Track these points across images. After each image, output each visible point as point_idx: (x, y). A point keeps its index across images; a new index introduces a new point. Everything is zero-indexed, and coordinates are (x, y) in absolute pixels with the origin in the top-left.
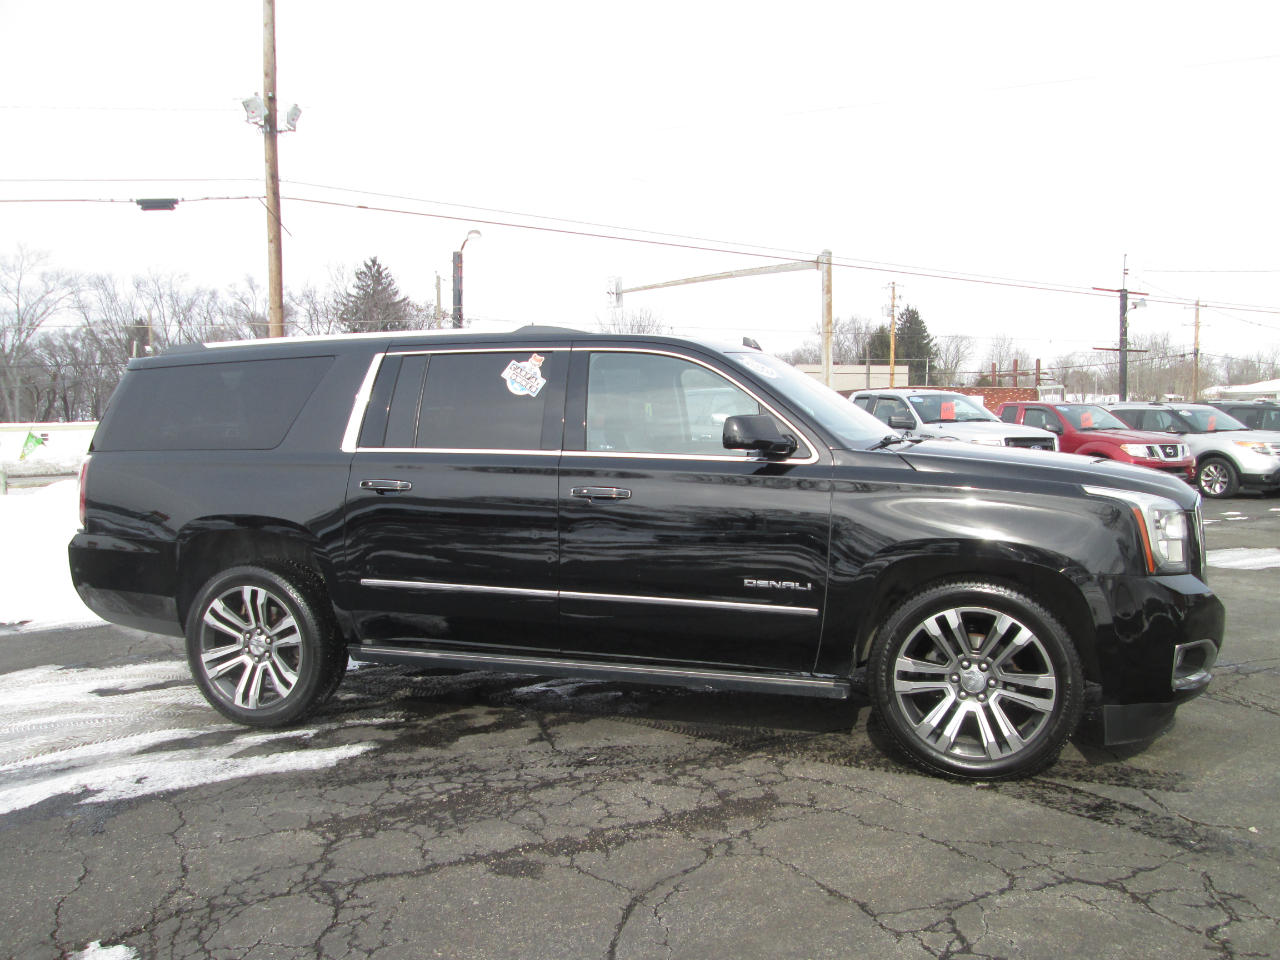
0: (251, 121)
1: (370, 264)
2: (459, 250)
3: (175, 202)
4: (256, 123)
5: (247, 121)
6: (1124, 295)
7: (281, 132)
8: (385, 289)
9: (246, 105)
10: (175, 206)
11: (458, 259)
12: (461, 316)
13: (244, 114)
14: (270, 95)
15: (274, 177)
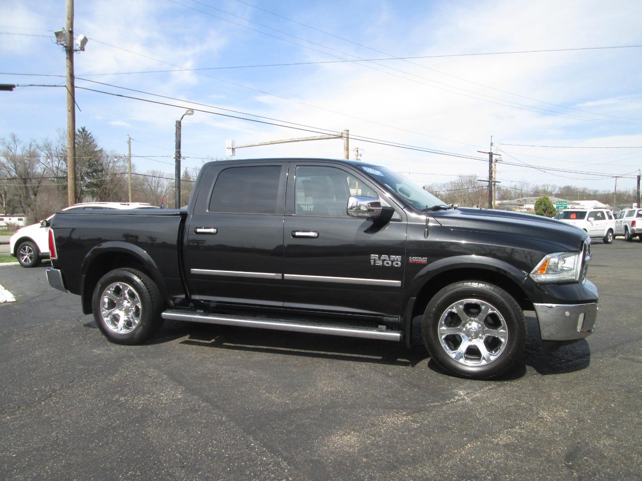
0: (59, 43)
1: (81, 130)
2: (180, 120)
3: (14, 86)
4: (62, 45)
5: (57, 43)
6: (491, 155)
7: (76, 51)
8: (90, 144)
9: (57, 34)
10: (14, 89)
11: (179, 125)
12: (180, 155)
13: (55, 39)
14: (70, 30)
15: (72, 76)
